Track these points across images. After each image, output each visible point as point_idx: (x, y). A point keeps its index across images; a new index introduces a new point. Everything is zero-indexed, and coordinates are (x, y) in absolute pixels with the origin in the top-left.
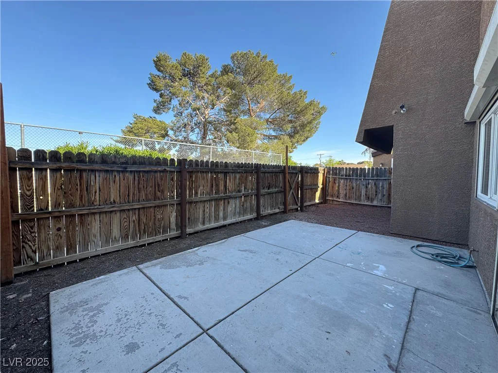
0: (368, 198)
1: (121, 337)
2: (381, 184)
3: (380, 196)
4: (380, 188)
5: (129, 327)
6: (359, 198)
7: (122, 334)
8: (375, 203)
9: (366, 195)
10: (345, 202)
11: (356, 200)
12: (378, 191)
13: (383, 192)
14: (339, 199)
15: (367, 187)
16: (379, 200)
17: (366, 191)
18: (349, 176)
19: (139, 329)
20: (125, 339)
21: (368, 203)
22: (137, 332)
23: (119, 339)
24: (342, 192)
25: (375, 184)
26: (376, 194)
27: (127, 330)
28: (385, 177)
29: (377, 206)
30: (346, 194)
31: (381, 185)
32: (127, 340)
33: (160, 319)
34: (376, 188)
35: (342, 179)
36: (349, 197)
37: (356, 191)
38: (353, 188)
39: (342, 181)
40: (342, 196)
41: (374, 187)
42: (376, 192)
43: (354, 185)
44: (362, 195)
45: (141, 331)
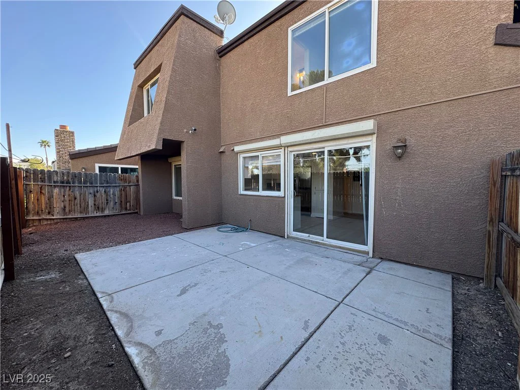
0: (98, 208)
1: (382, 354)
2: (111, 191)
3: (112, 204)
4: (112, 196)
5: (368, 354)
6: (86, 209)
7: (380, 356)
8: (107, 212)
9: (95, 205)
10: (64, 219)
11: (81, 213)
12: (109, 199)
13: (114, 200)
14: (53, 215)
15: (95, 196)
16: (110, 209)
17: (95, 201)
18: (68, 182)
19: (365, 344)
20: (381, 350)
21: (98, 215)
22: (368, 344)
23: (385, 355)
24: (58, 205)
25: (105, 192)
26: (107, 203)
27: (373, 355)
28: (115, 183)
29: (108, 216)
30: (65, 207)
31: (111, 193)
32: (381, 347)
33: (344, 332)
34: (107, 195)
35: (55, 187)
36: (70, 211)
37: (80, 201)
38: (75, 199)
39: (56, 191)
40: (56, 210)
41: (104, 196)
42: (107, 200)
43: (77, 194)
44: (90, 206)
45: (366, 341)
